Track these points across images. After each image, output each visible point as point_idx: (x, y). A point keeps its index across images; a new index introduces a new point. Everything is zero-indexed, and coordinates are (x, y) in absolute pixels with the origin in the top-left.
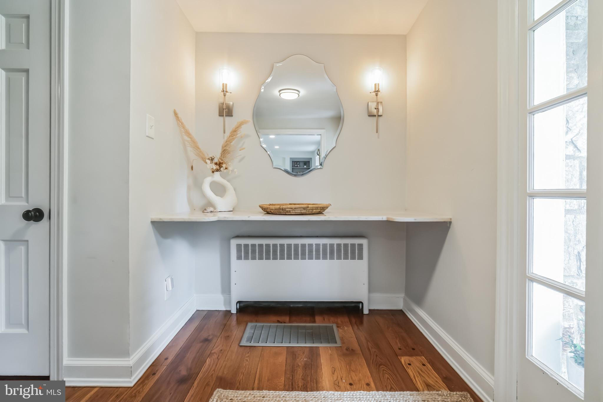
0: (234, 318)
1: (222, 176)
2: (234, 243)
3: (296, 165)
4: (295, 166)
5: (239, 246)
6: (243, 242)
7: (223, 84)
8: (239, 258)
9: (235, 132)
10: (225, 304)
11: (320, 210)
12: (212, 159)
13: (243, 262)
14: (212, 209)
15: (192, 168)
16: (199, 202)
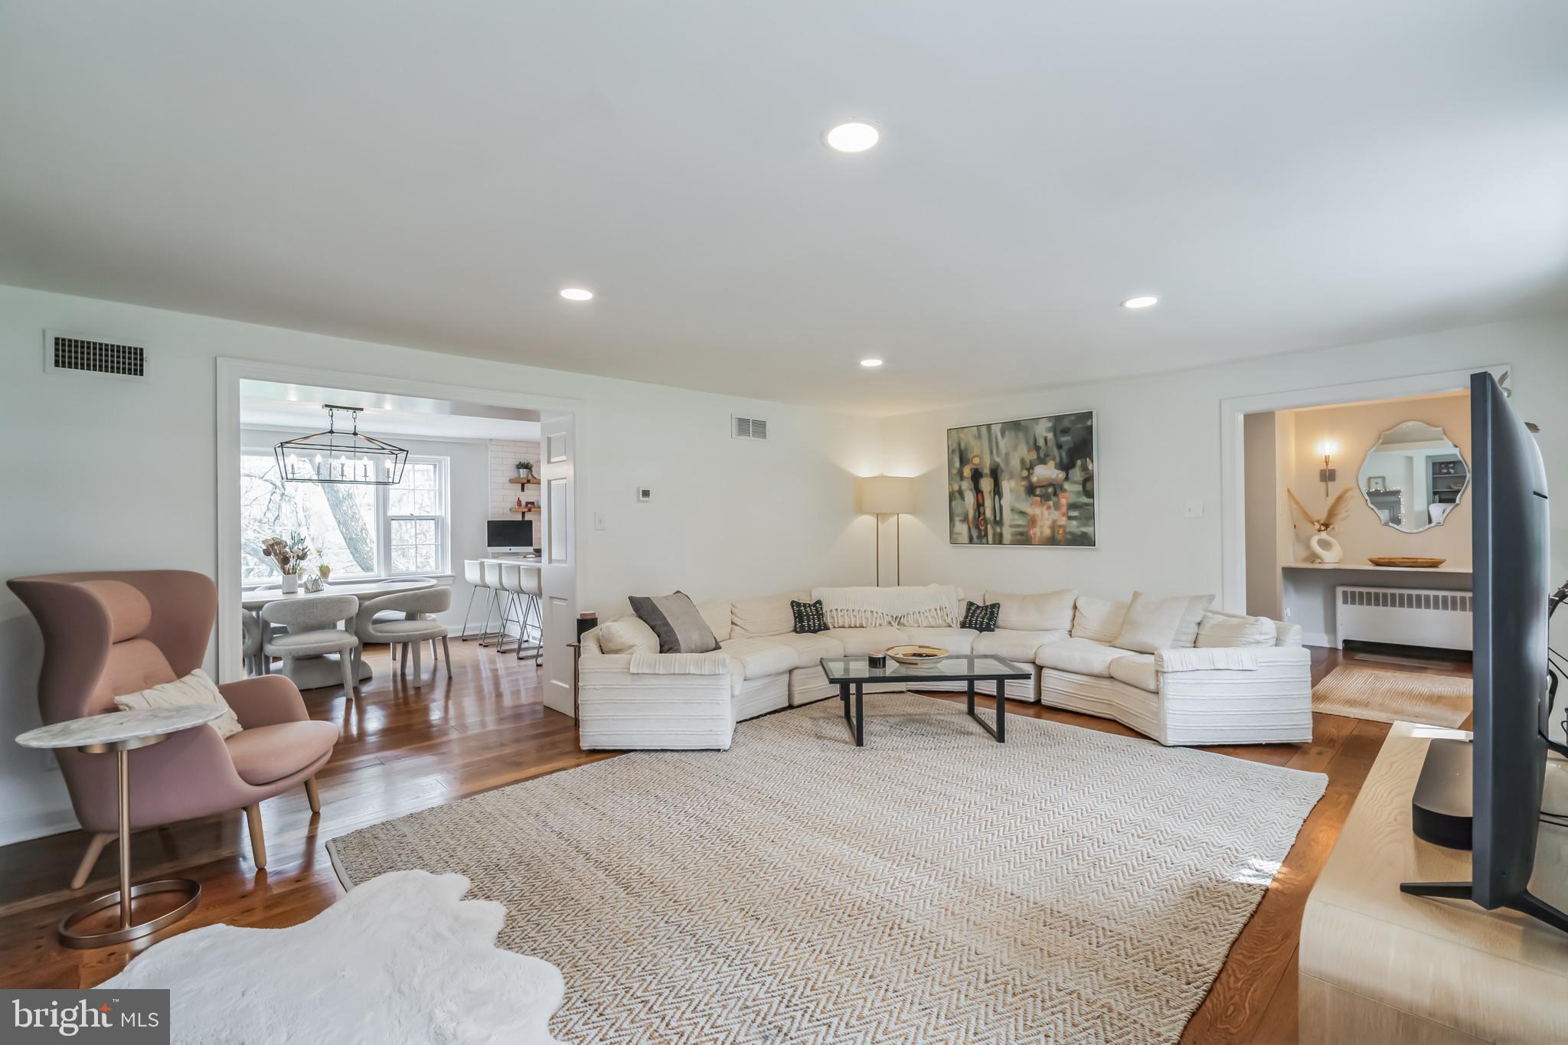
0: (1340, 654)
1: (1328, 534)
2: (1340, 590)
3: (1445, 471)
4: (1441, 473)
5: (1345, 594)
6: (1349, 589)
7: (1326, 456)
8: (1345, 602)
9: (1340, 499)
10: (1329, 643)
11: (1435, 564)
12: (1318, 521)
13: (1349, 607)
14: (1320, 561)
15: (1295, 527)
16: (1304, 554)
